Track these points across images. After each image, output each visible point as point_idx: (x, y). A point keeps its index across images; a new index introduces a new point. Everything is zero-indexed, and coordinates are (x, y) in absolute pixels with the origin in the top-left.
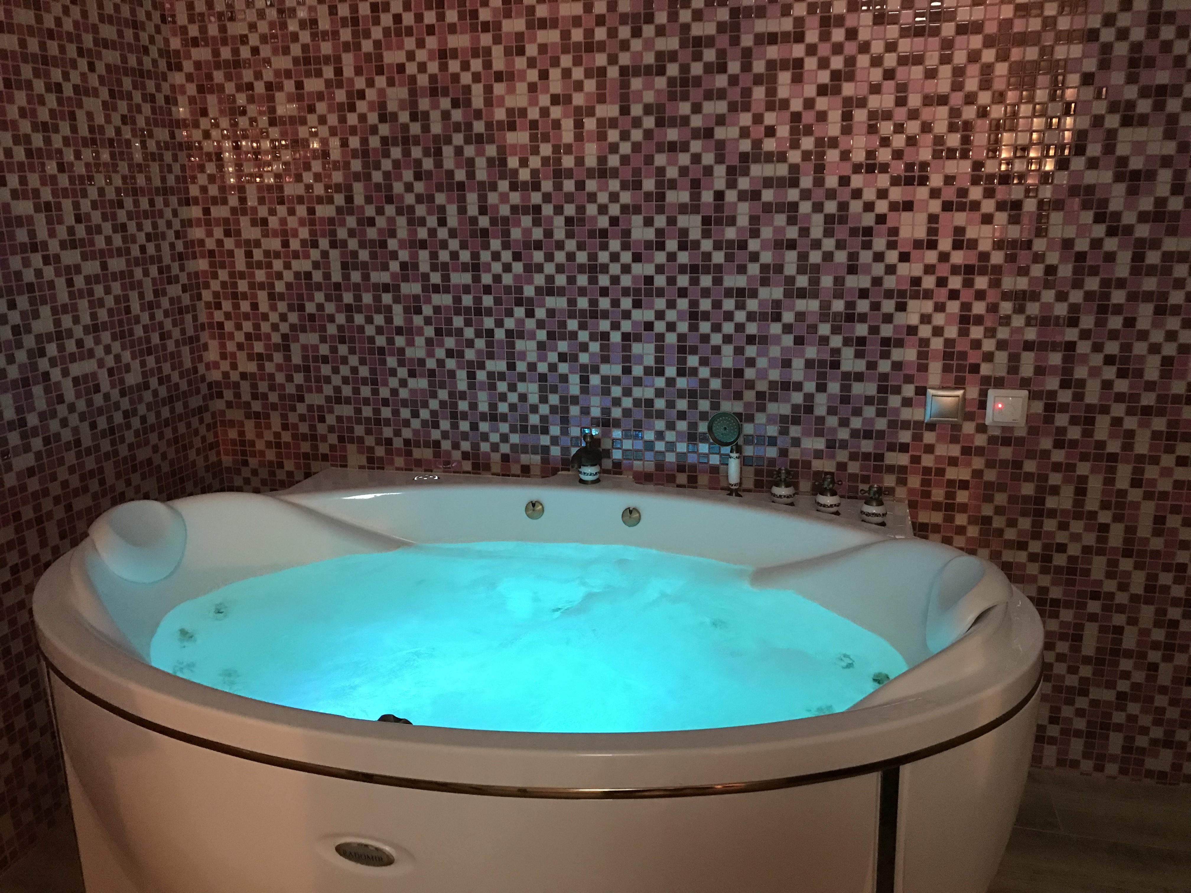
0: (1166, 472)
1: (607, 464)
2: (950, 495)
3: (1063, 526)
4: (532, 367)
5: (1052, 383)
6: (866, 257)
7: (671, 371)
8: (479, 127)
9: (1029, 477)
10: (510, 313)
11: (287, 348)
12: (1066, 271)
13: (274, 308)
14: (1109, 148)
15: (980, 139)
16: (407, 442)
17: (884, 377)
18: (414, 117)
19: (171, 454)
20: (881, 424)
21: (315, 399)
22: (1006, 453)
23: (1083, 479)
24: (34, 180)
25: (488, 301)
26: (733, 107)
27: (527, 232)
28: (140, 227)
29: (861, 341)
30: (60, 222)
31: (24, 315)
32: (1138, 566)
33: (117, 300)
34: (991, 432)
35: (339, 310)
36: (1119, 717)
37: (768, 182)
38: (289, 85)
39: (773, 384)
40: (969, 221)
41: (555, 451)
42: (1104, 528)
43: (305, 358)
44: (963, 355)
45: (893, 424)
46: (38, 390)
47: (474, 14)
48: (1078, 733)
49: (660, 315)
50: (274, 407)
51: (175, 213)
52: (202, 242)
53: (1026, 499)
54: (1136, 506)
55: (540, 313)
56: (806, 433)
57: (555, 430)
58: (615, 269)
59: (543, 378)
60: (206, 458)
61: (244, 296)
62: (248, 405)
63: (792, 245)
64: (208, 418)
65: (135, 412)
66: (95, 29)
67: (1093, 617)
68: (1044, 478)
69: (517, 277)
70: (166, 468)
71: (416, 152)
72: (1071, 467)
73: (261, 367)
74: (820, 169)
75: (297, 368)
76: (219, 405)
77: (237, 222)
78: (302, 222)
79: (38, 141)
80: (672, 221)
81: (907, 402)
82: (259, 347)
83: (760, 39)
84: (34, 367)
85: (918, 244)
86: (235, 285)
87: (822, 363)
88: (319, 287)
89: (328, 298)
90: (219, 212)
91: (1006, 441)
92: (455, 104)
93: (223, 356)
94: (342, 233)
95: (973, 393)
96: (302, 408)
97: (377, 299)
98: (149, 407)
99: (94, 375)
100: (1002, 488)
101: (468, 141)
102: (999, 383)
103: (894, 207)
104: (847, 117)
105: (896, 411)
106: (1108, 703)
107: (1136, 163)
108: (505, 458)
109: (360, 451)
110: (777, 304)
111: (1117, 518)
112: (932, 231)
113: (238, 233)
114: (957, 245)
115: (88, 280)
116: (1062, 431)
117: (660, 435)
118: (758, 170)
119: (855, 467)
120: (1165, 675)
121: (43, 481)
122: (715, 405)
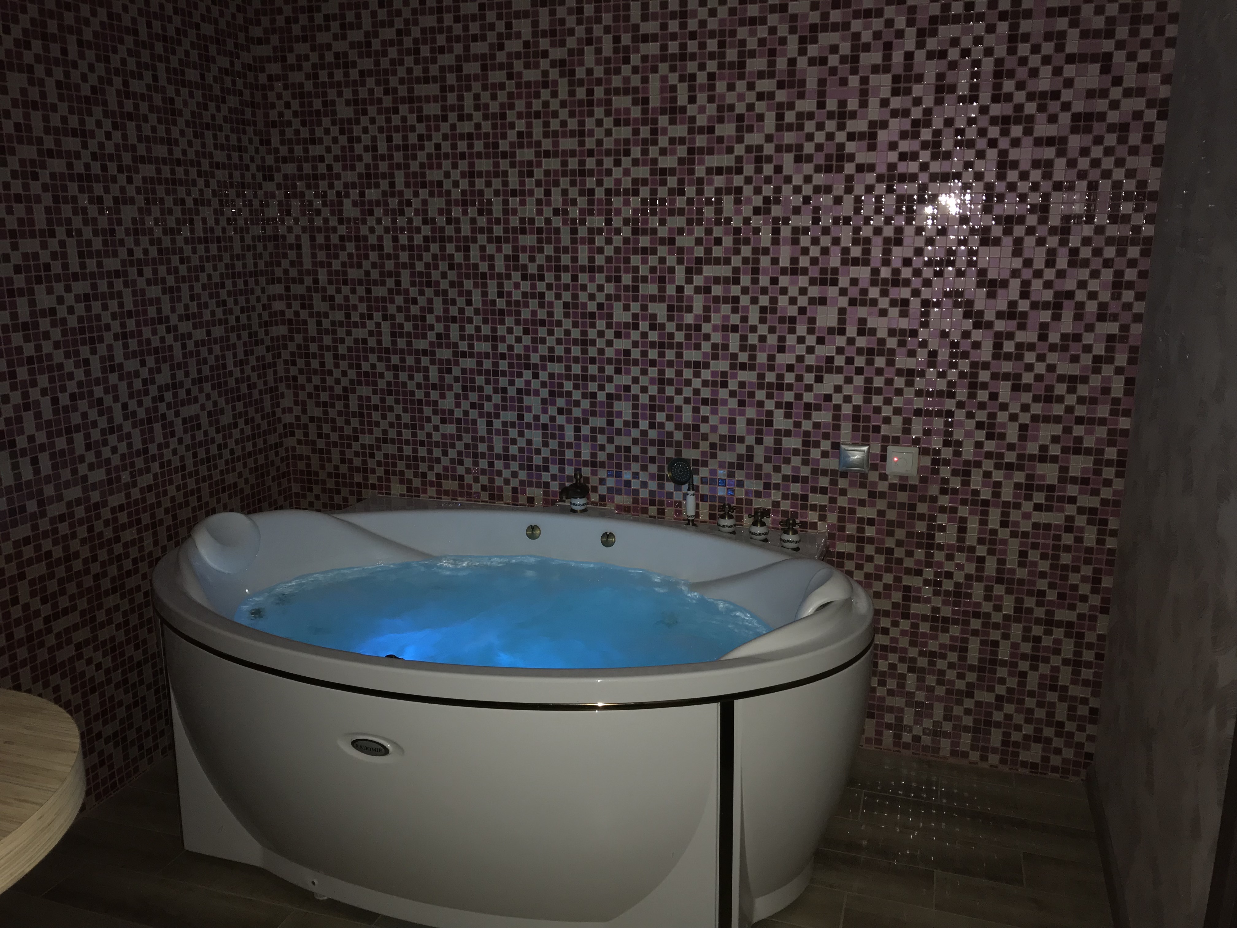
0: (1026, 516)
1: (594, 497)
2: (861, 530)
3: (950, 557)
4: (537, 418)
5: (936, 442)
6: (791, 340)
7: (644, 424)
8: (498, 231)
9: (921, 517)
10: (520, 375)
11: (346, 398)
12: (944, 354)
13: (337, 366)
14: (972, 263)
15: (876, 252)
16: (438, 476)
17: (807, 434)
18: (449, 221)
19: (253, 481)
20: (805, 471)
21: (366, 439)
22: (902, 497)
23: (963, 520)
24: (162, 270)
25: (503, 365)
26: (689, 222)
27: (534, 313)
28: (236, 302)
29: (789, 405)
30: (179, 300)
31: (151, 370)
32: (1009, 591)
33: (217, 358)
34: (891, 480)
35: (388, 368)
36: (998, 716)
37: (717, 280)
38: (354, 194)
39: (722, 437)
40: (870, 314)
41: (555, 486)
42: (981, 560)
43: (361, 407)
44: (867, 419)
45: (814, 472)
46: (157, 427)
47: (496, 145)
48: (966, 729)
49: (636, 380)
50: (335, 444)
51: (263, 290)
52: (282, 313)
53: (920, 535)
54: (1004, 542)
55: (544, 376)
56: (748, 476)
57: (554, 469)
58: (600, 343)
59: (545, 427)
60: (279, 485)
61: (314, 356)
62: (314, 443)
63: (735, 329)
64: (282, 452)
65: (226, 445)
66: (211, 155)
67: (975, 633)
68: (933, 518)
69: (526, 348)
70: (248, 491)
71: (450, 248)
72: (954, 510)
73: (326, 413)
74: (756, 271)
75: (354, 415)
76: (290, 442)
77: (311, 298)
78: (361, 299)
79: (166, 242)
80: (644, 308)
81: (825, 454)
82: (324, 397)
83: (709, 171)
84: (156, 409)
85: (831, 331)
86: (307, 347)
87: (759, 422)
88: (372, 350)
89: (380, 359)
90: (298, 289)
91: (903, 488)
92: (481, 212)
93: (296, 403)
94: (391, 309)
95: (876, 449)
96: (356, 446)
97: (418, 361)
98: (237, 442)
99: (197, 416)
100: (901, 525)
101: (490, 240)
102: (896, 441)
103: (812, 301)
104: (776, 231)
105: (817, 461)
106: (989, 705)
107: (992, 274)
108: (515, 490)
109: (402, 482)
110: (724, 374)
111: (991, 552)
112: (842, 321)
113: (311, 306)
114: (861, 332)
115: (196, 344)
116: (945, 481)
117: (636, 475)
118: (709, 271)
119: (786, 506)
120: (1033, 681)
121: (157, 495)
122: (678, 453)
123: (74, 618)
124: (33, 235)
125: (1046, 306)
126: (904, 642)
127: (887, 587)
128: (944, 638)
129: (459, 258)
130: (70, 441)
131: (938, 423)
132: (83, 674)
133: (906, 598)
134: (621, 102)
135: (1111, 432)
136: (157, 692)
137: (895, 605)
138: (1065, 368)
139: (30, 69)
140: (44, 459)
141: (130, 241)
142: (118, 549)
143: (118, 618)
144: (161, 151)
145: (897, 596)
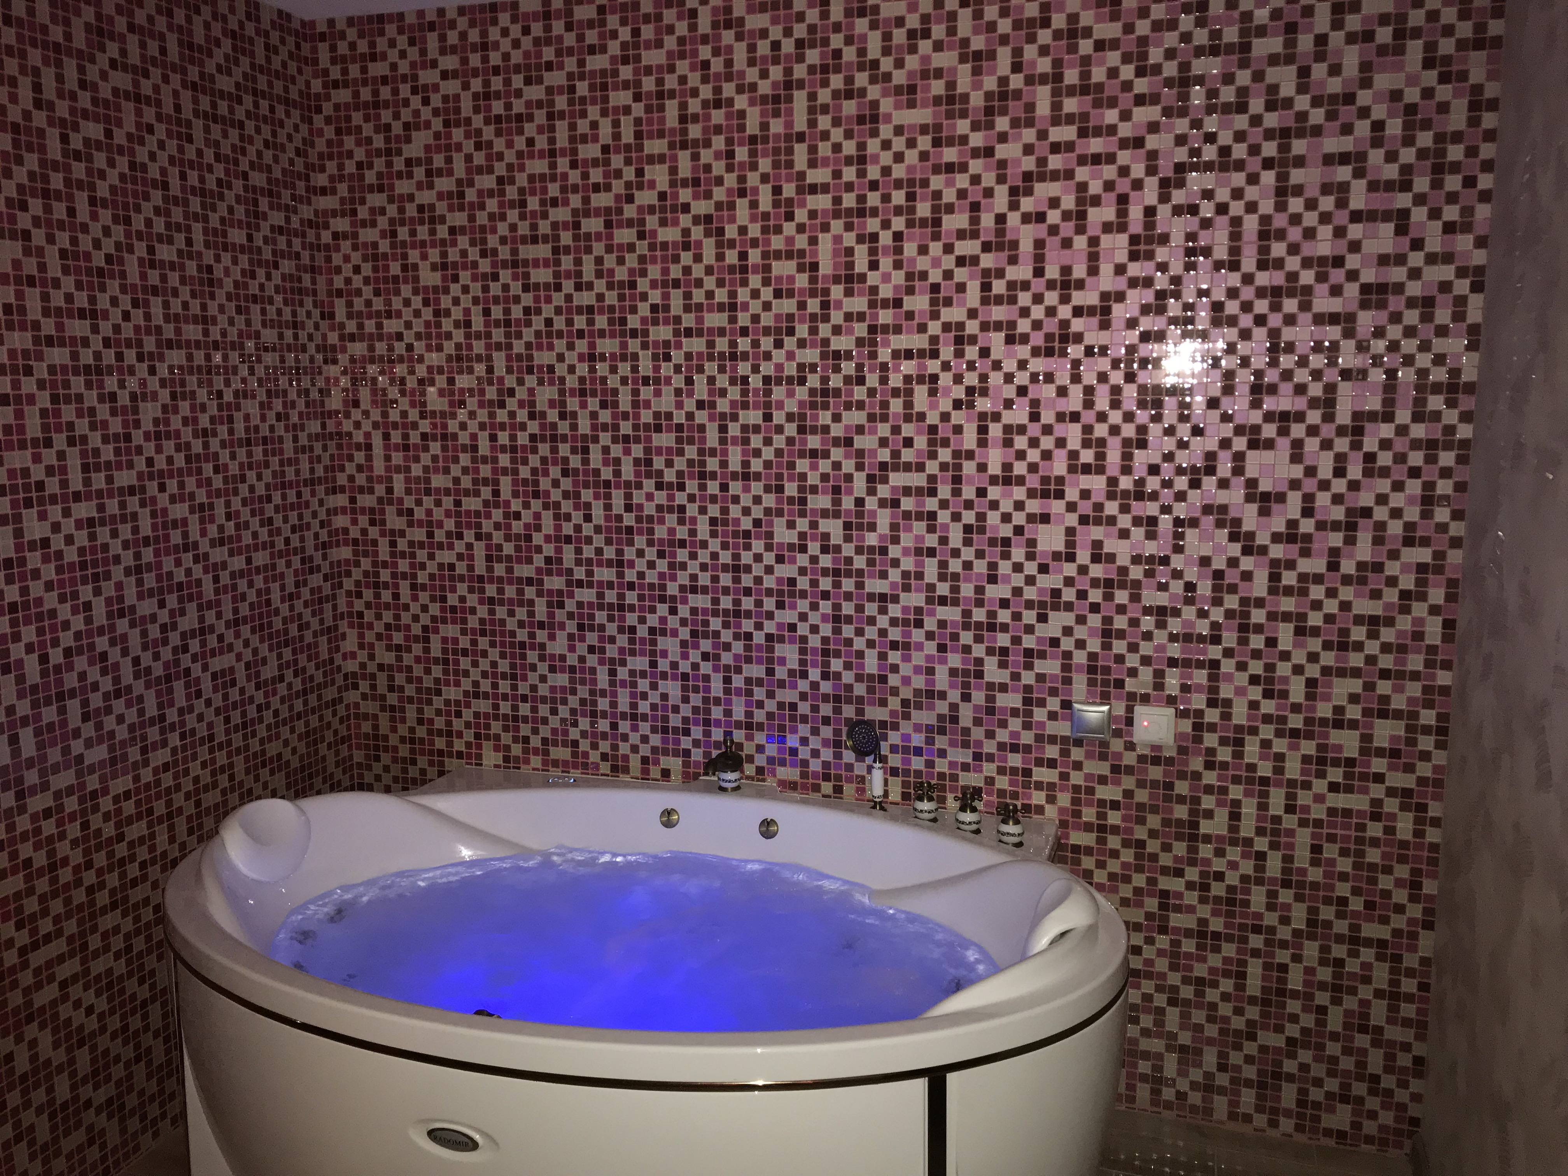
0: (1319, 799)
1: (749, 769)
2: (1102, 816)
3: (1220, 853)
4: (674, 665)
5: (1198, 701)
6: (1005, 568)
7: (814, 674)
8: (626, 428)
9: (1181, 799)
10: (653, 610)
11: (427, 640)
12: (1205, 588)
13: (415, 598)
14: (1238, 471)
15: (1114, 456)
16: (545, 741)
17: (1028, 689)
18: (563, 416)
19: (302, 749)
20: (1027, 738)
21: (452, 693)
22: (1156, 773)
23: (1236, 803)
24: (191, 483)
25: (631, 597)
26: (871, 418)
27: (672, 531)
28: (286, 520)
29: (1004, 651)
30: (212, 520)
31: (172, 613)
32: (1299, 898)
33: (259, 593)
34: (1139, 751)
35: (481, 602)
36: (1289, 1066)
37: (907, 491)
38: (441, 381)
39: (917, 692)
40: (1107, 535)
41: (697, 755)
42: (1261, 856)
43: (445, 651)
44: (1107, 670)
45: (1039, 738)
46: (179, 686)
47: (623, 321)
48: (1248, 1083)
49: (803, 617)
50: (410, 700)
51: (321, 503)
52: (346, 531)
53: (1179, 823)
54: (1291, 833)
55: (684, 611)
56: (953, 744)
57: (697, 732)
58: (758, 570)
59: (685, 677)
60: (337, 753)
61: (386, 585)
62: (383, 698)
63: (931, 552)
64: (341, 711)
65: (268, 706)
66: (258, 335)
67: (1256, 953)
68: (1196, 801)
69: (662, 576)
70: (295, 763)
71: (564, 449)
72: (1224, 791)
73: (399, 659)
74: (957, 480)
75: (436, 661)
76: (352, 696)
77: (382, 512)
78: (448, 514)
79: (197, 447)
80: (814, 525)
81: (1052, 716)
82: (398, 638)
83: (896, 354)
84: (177, 662)
85: (1056, 556)
86: (377, 575)
87: (966, 673)
88: (462, 579)
89: (471, 590)
90: (366, 501)
91: (1156, 761)
92: (604, 405)
93: (361, 646)
94: (487, 526)
95: (1120, 709)
96: (438, 702)
97: (520, 592)
98: (283, 700)
99: (232, 669)
100: (1154, 810)
101: (615, 440)
102: (1145, 699)
103: (1031, 518)
104: (983, 430)
105: (1041, 725)
106: (1277, 1050)
107: (1265, 486)
108: (645, 760)
109: (497, 749)
110: (918, 610)
111: (1274, 846)
112: (1070, 544)
113: (383, 522)
114: (1096, 558)
115: (233, 575)
116: (1211, 752)
117: (804, 741)
118: (897, 479)
119: (1003, 782)
120: (1335, 1021)
121: (176, 776)
122: (860, 712)
123: (58, 947)
124: (23, 445)
125: (1336, 526)
126: (1161, 965)
127: (1138, 891)
128: (1215, 961)
129: (575, 462)
130: (62, 711)
131: (1200, 677)
132: (68, 1022)
133: (1163, 906)
134: (782, 268)
135: (1426, 690)
136: (167, 1040)
137: (1149, 916)
138: (1365, 607)
139: (26, 235)
140: (27, 736)
141: (150, 449)
142: (121, 850)
143: (118, 943)
144: (192, 332)
145: (1152, 904)
